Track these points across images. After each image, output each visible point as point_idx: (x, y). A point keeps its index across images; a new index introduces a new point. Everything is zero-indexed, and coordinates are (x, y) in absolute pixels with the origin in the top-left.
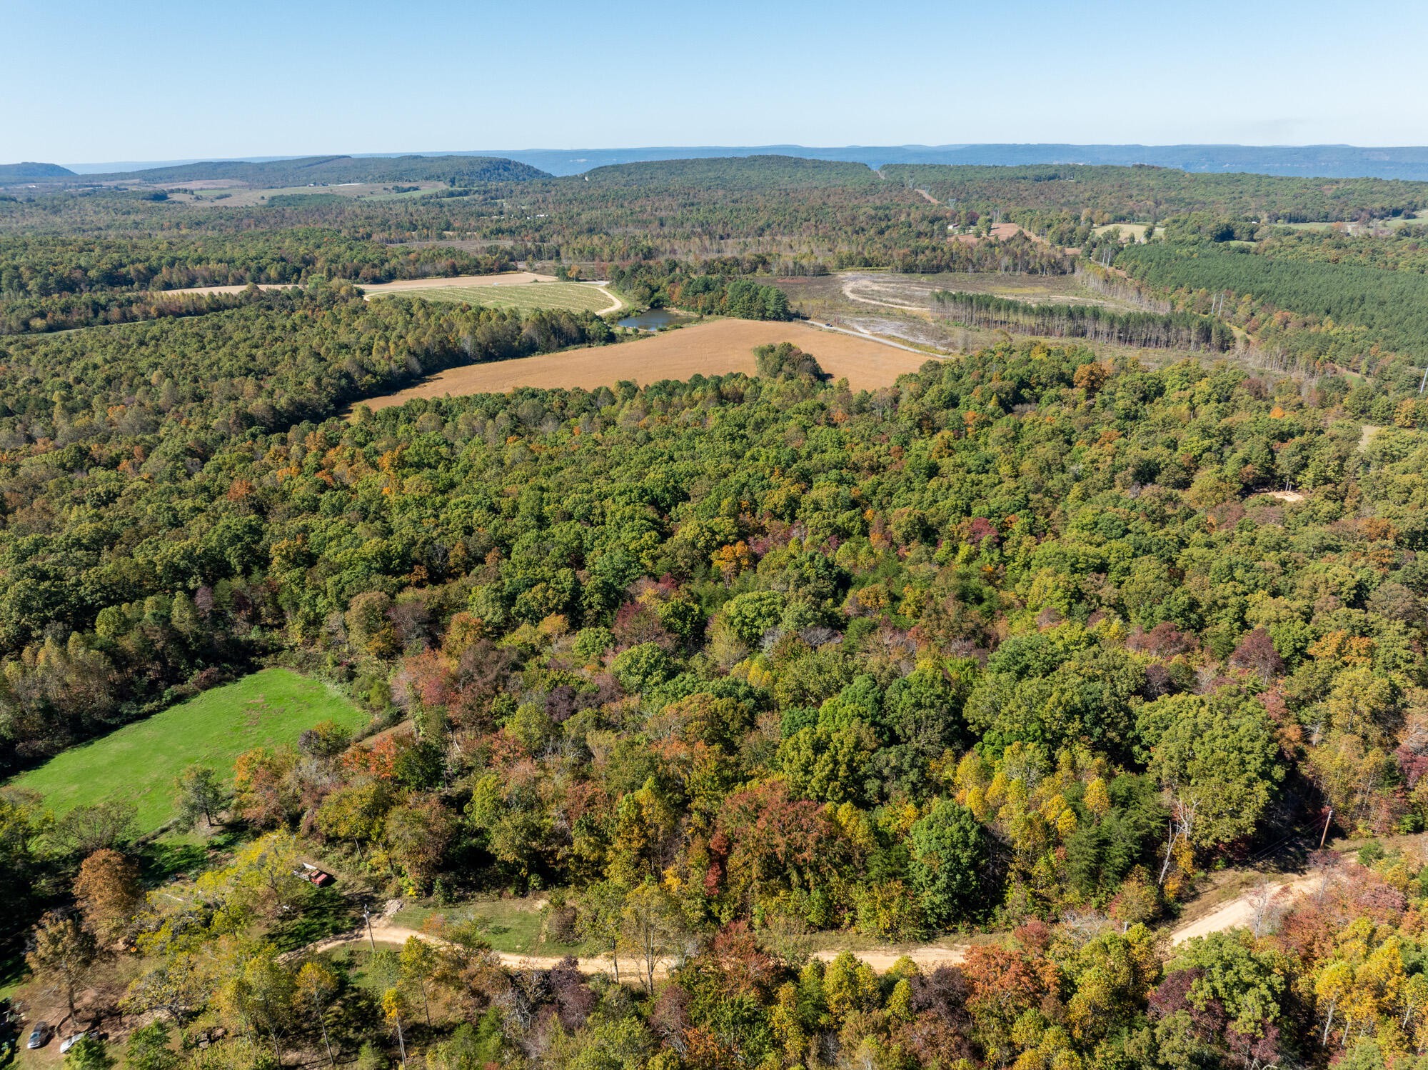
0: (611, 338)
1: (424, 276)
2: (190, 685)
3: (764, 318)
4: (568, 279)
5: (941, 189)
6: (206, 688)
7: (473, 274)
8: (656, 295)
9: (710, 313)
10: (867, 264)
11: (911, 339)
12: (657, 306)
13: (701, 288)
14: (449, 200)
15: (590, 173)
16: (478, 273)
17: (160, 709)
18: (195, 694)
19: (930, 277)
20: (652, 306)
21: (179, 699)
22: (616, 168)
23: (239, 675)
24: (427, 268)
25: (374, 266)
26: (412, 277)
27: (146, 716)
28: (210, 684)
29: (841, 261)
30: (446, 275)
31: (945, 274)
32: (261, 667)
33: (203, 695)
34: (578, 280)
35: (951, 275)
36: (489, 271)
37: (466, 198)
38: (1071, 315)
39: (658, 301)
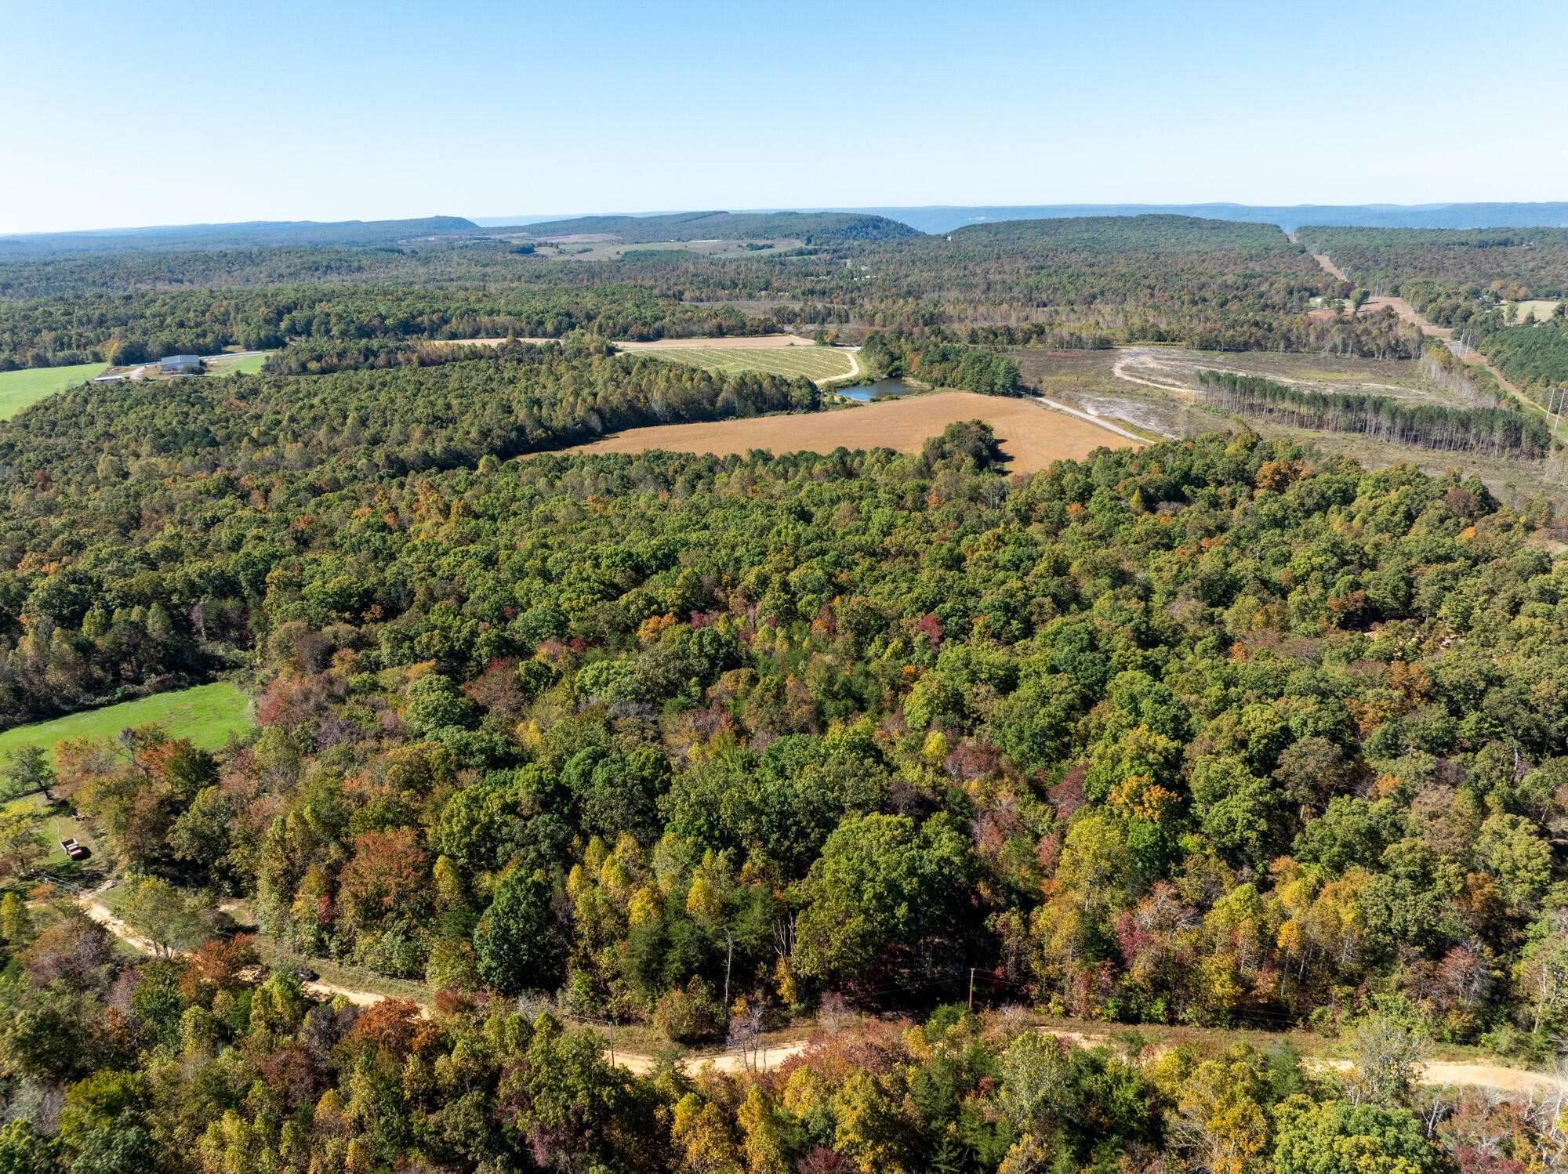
1: (690, 335)
2: (145, 688)
3: (992, 393)
4: (825, 344)
6: (158, 691)
7: (737, 335)
8: (897, 363)
9: (942, 385)
10: (1161, 338)
11: (1139, 424)
12: (896, 375)
13: (937, 357)
14: (795, 258)
15: (953, 233)
16: (743, 335)
17: (110, 703)
18: (148, 694)
19: (1230, 355)
20: (890, 375)
21: (131, 697)
23: (192, 684)
24: (695, 328)
25: (645, 324)
26: (679, 336)
27: (96, 707)
28: (158, 689)
29: (1132, 334)
30: (711, 335)
31: (1255, 353)
32: (214, 680)
33: (154, 697)
34: (833, 344)
35: (1259, 354)
36: (754, 333)
38: (1348, 405)
39: (897, 369)
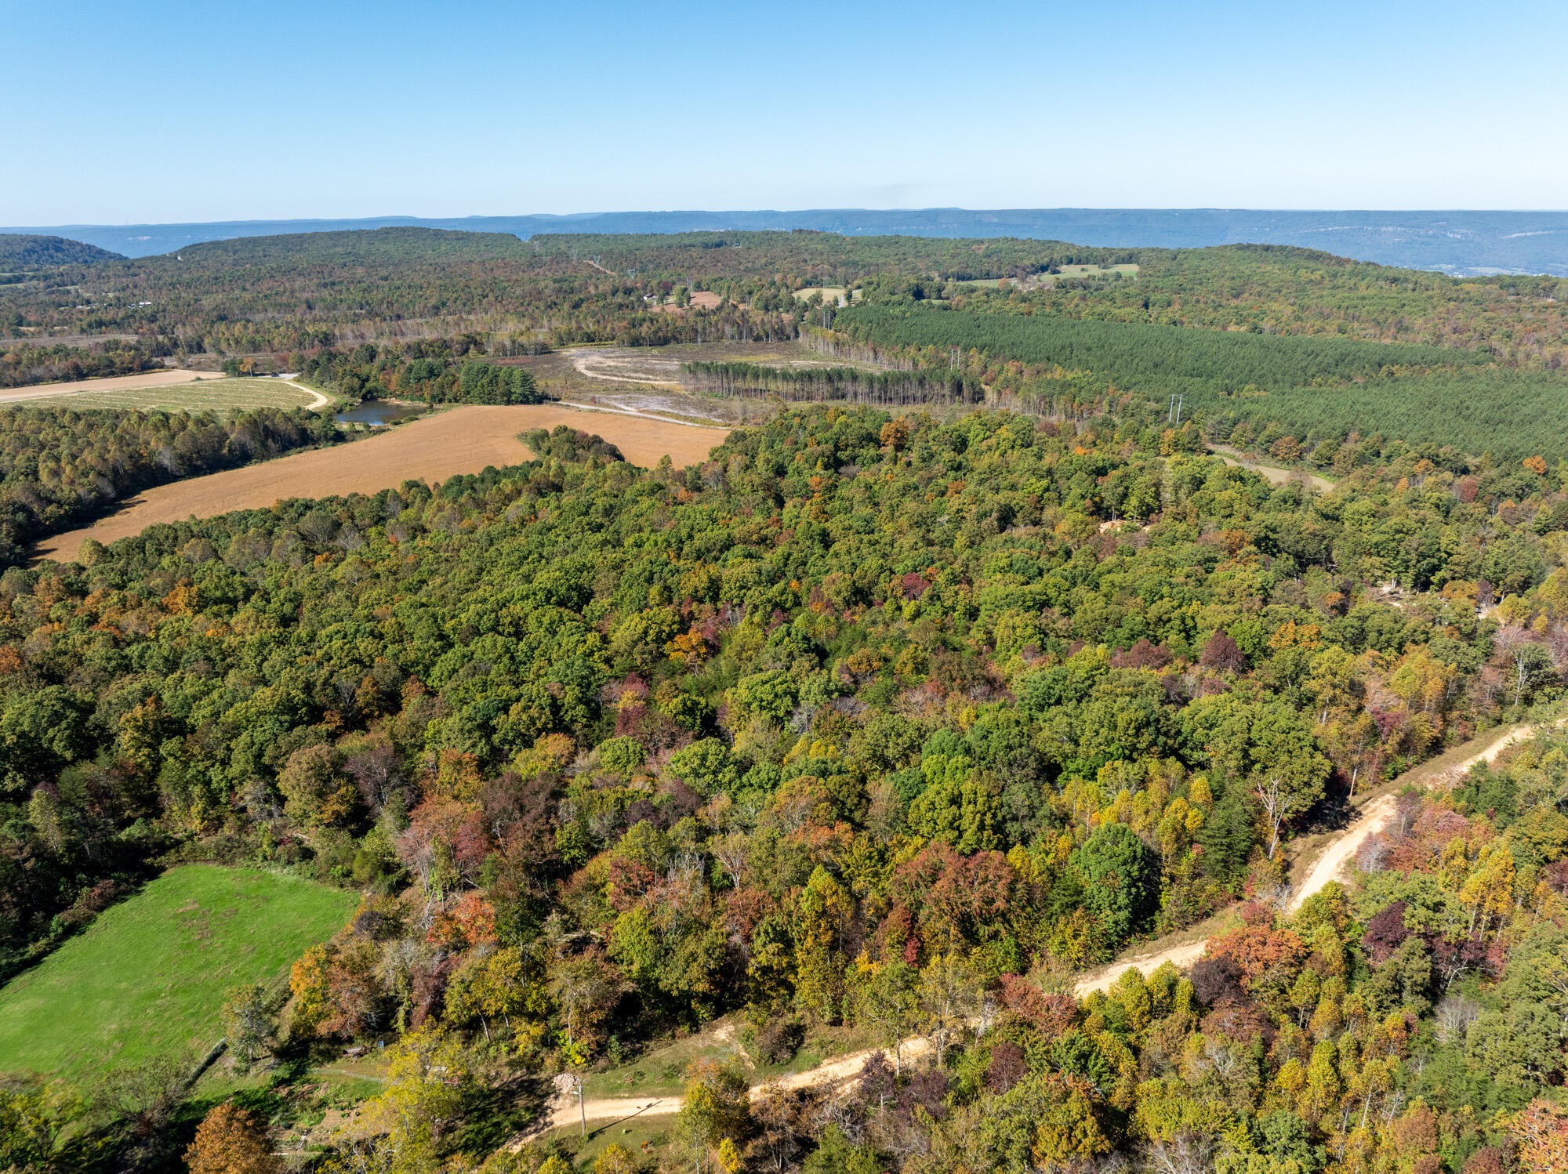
0: (339, 438)
1: (36, 381)
2: (79, 908)
3: (509, 402)
5: (608, 256)
6: (101, 909)
7: (105, 376)
8: (368, 385)
9: (440, 401)
10: (590, 339)
11: (682, 413)
12: (370, 397)
13: (424, 374)
15: (183, 252)
16: (112, 374)
18: (90, 919)
19: (661, 349)
20: (364, 398)
21: (73, 930)
22: (216, 245)
23: (139, 884)
24: (38, 371)
26: (17, 384)
27: (36, 961)
28: (106, 902)
29: (561, 338)
30: (67, 378)
31: (672, 345)
32: (163, 869)
33: (103, 917)
34: (255, 375)
35: (679, 346)
36: (127, 371)
37: (20, 286)
38: (830, 379)
39: (369, 392)
